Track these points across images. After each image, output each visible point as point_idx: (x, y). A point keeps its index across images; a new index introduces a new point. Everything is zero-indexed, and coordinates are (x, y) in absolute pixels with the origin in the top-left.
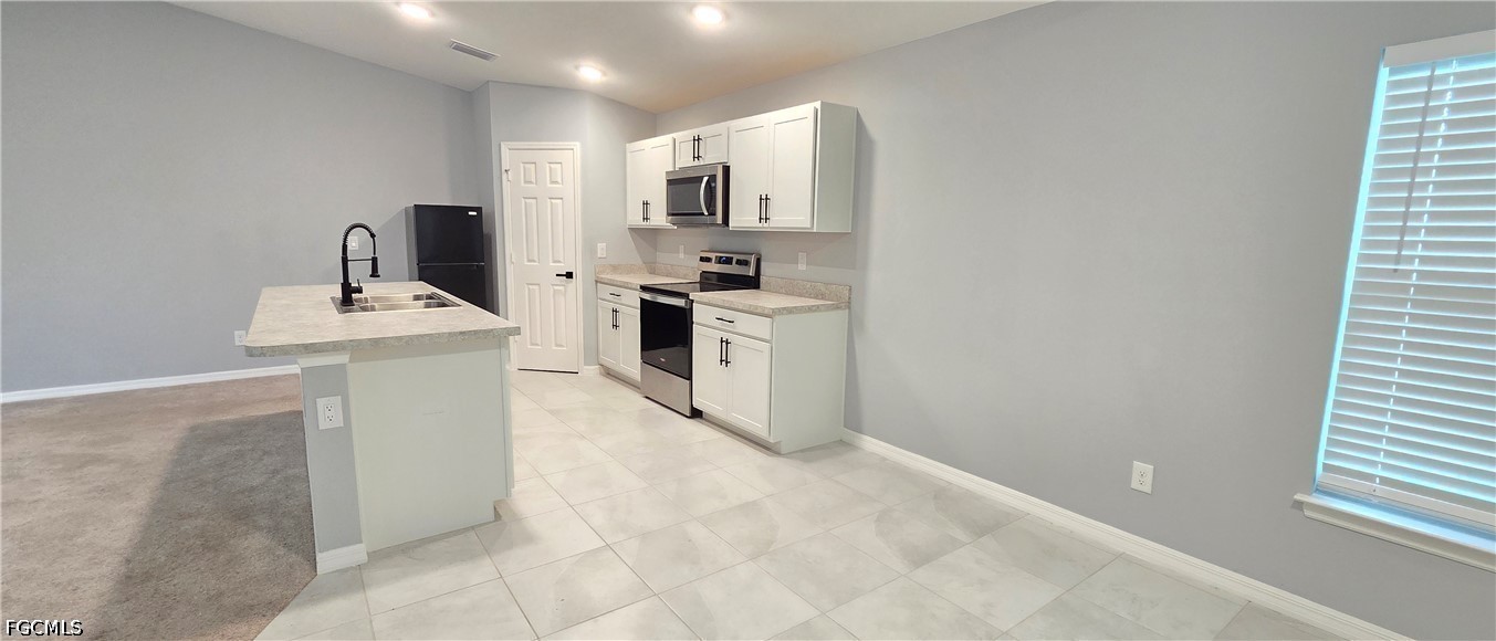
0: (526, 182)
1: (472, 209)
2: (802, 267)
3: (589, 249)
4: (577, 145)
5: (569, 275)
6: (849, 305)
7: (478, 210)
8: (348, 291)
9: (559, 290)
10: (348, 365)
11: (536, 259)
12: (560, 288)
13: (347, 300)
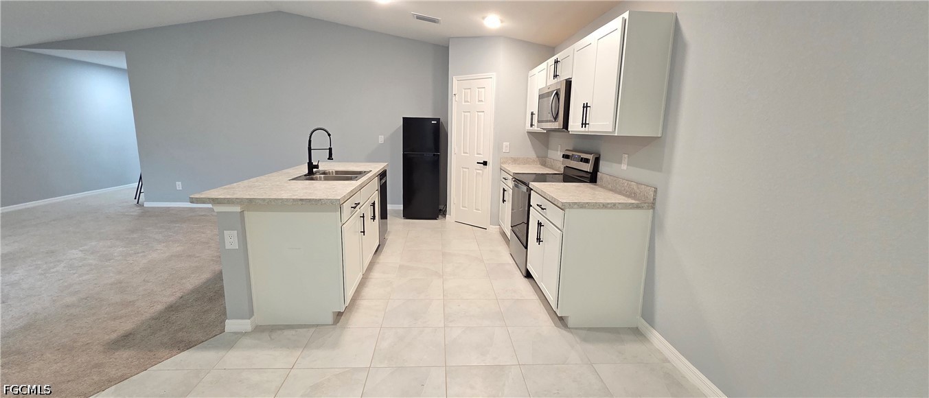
0: (465, 102)
1: (434, 119)
2: (624, 167)
3: (498, 147)
4: (494, 75)
5: (485, 163)
6: (652, 206)
7: (438, 120)
8: (311, 166)
9: (479, 173)
10: (246, 213)
11: (468, 151)
12: (480, 171)
13: (311, 172)
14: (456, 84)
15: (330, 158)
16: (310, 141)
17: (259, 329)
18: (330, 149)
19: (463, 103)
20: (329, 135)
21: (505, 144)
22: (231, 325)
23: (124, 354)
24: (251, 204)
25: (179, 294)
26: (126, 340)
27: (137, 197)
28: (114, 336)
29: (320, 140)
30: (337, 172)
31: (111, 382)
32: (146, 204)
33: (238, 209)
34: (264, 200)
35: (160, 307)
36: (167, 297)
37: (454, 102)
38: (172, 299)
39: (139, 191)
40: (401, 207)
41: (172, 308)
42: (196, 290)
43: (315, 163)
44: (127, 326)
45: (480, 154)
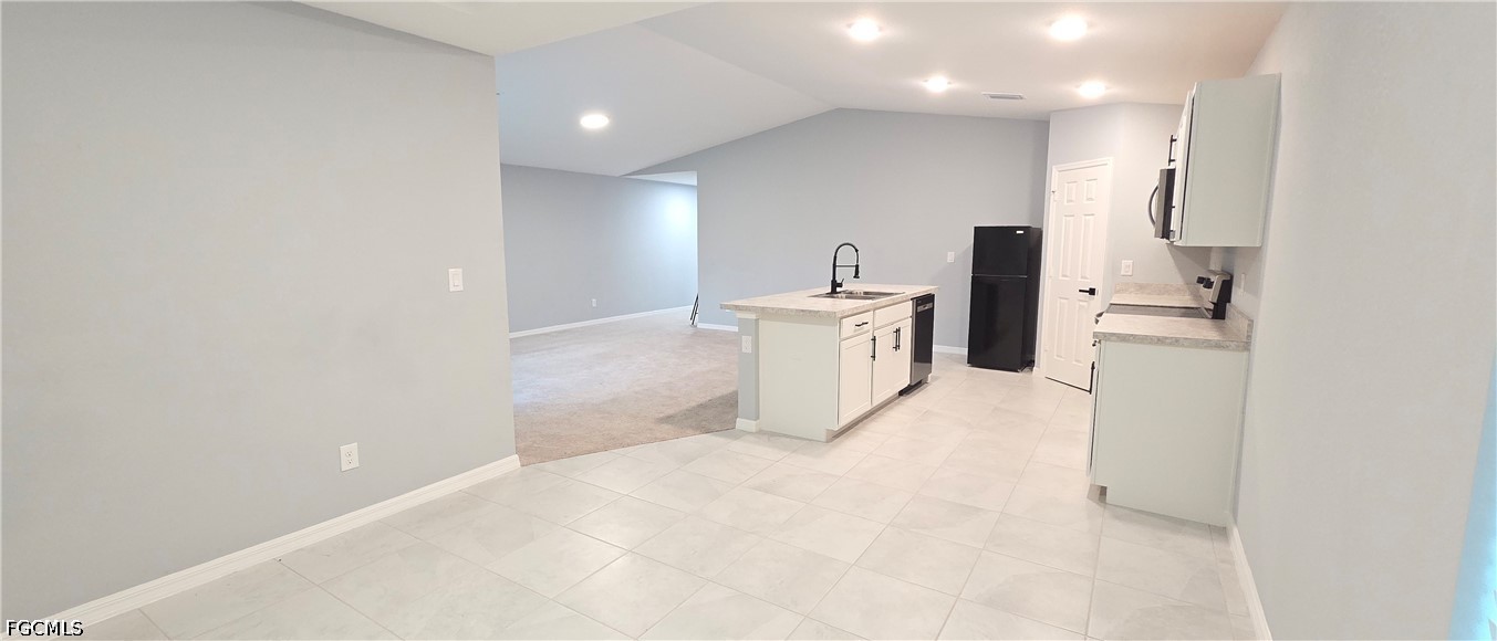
0: (1068, 202)
1: (1020, 228)
3: (1113, 267)
4: (1109, 161)
5: (1092, 292)
7: (1029, 229)
8: (835, 285)
9: (1083, 307)
10: (761, 322)
11: (1068, 274)
12: (1085, 304)
13: (834, 291)
14: (1055, 177)
15: (856, 276)
16: (835, 257)
17: (760, 432)
18: (857, 266)
19: (1065, 203)
20: (857, 251)
21: (1125, 262)
22: (741, 423)
23: (666, 427)
24: (764, 313)
25: (709, 398)
26: (668, 419)
27: (693, 318)
28: (661, 415)
29: (847, 256)
30: (866, 293)
31: (656, 440)
32: (700, 326)
33: (753, 316)
34: (773, 309)
35: (694, 404)
36: (702, 398)
37: (1052, 200)
38: (702, 401)
39: (695, 313)
40: (965, 351)
41: (701, 406)
42: (722, 397)
43: (839, 281)
44: (671, 412)
45: (1086, 278)
